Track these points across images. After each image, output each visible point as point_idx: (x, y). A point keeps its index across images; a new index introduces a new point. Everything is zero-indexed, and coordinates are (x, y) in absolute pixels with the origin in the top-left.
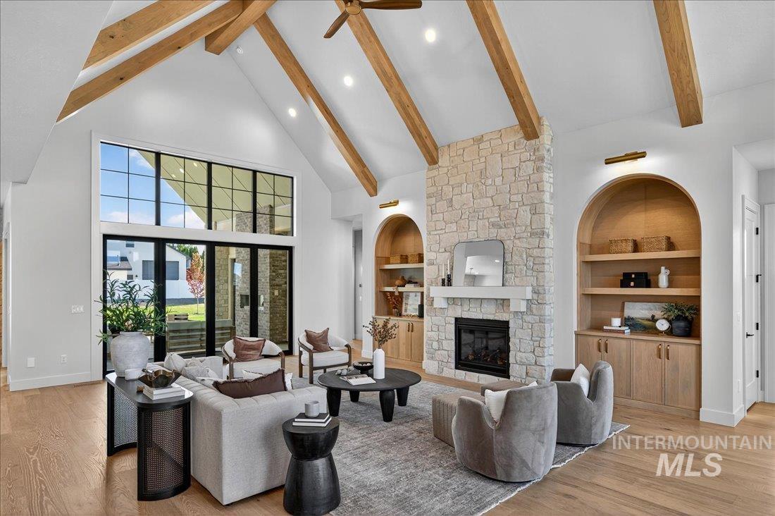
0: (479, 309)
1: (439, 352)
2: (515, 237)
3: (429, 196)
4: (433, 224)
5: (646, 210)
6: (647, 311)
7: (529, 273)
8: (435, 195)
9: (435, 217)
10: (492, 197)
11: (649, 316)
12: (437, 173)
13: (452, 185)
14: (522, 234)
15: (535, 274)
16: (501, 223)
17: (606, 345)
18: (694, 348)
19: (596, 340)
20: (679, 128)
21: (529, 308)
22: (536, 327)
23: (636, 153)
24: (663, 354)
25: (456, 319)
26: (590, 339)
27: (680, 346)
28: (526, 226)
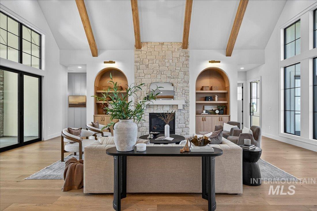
0: (162, 109)
1: (142, 128)
2: (177, 82)
3: (136, 62)
4: (138, 74)
5: (210, 78)
6: (210, 108)
7: (183, 95)
8: (139, 61)
9: (139, 71)
10: (168, 67)
11: (211, 109)
12: (140, 53)
13: (148, 59)
14: (180, 82)
15: (185, 96)
16: (172, 77)
17: (205, 118)
18: (228, 117)
19: (202, 117)
20: (225, 56)
21: (184, 108)
22: (186, 114)
23: (214, 61)
24: (221, 120)
25: (150, 113)
26: (200, 117)
27: (225, 117)
28: (182, 79)
